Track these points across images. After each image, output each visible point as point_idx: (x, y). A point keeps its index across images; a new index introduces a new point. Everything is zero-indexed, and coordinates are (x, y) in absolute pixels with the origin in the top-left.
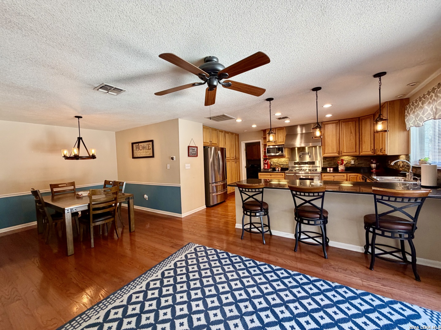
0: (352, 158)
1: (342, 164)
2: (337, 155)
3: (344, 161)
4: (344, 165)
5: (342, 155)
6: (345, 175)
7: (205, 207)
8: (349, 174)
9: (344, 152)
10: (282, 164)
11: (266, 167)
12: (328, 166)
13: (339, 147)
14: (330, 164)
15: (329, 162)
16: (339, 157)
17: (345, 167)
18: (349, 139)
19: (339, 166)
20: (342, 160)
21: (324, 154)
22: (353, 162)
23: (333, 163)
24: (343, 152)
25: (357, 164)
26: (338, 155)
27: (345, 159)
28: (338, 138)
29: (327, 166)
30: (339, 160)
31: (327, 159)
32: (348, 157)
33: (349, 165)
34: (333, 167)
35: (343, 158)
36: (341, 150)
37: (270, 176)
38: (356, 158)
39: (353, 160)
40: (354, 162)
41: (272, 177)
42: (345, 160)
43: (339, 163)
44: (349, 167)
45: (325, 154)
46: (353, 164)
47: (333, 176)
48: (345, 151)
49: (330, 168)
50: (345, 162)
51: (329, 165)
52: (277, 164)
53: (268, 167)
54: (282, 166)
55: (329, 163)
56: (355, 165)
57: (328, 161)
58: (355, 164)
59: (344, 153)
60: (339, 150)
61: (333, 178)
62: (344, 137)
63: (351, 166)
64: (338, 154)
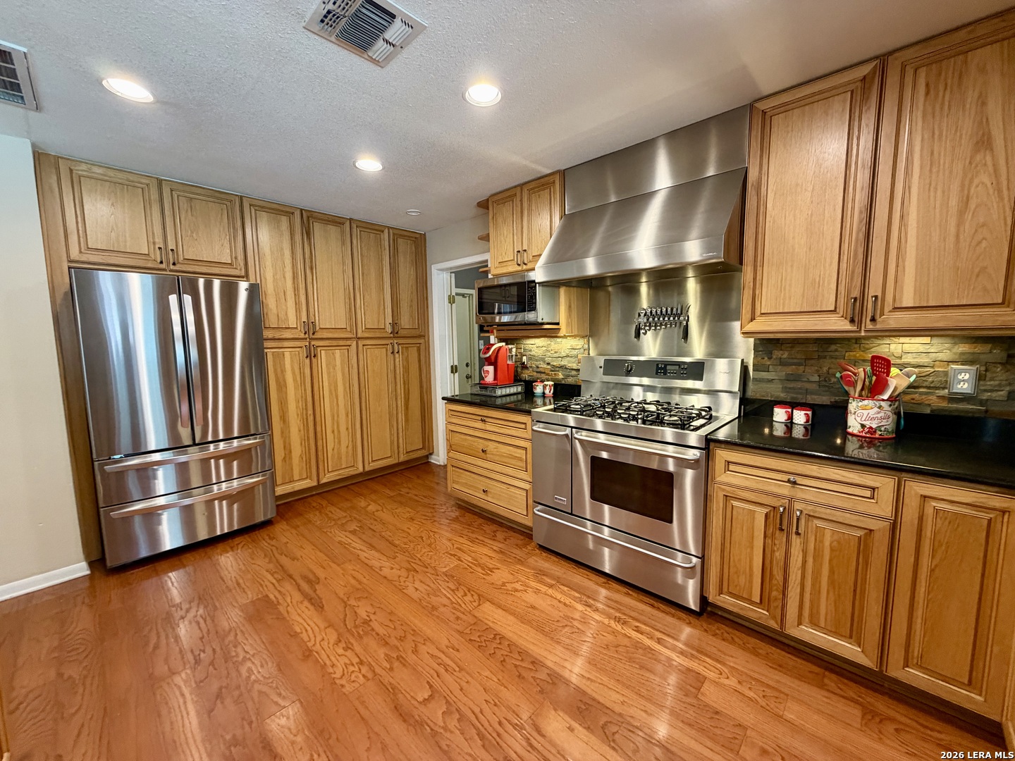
0: (963, 348)
1: (874, 389)
2: (838, 324)
3: (894, 371)
4: (892, 399)
5: (879, 326)
6: (885, 483)
7: (80, 569)
8: (917, 488)
9: (896, 309)
10: (562, 367)
11: (490, 378)
12: (782, 396)
13: (859, 270)
14: (799, 385)
15: (790, 370)
16: (858, 340)
17: (898, 414)
18: (954, 202)
19: (853, 406)
20: (882, 365)
21: (753, 319)
22: (964, 382)
23: (816, 378)
24: (888, 306)
25: (1002, 394)
26: (845, 326)
27: (908, 359)
28: (861, 198)
29: (775, 391)
30: (855, 363)
31: (777, 354)
32: (927, 340)
33: (933, 402)
34: (811, 399)
35: (893, 348)
36: (874, 289)
37: (479, 425)
38: (998, 354)
39: (971, 363)
40: (980, 378)
41: (488, 427)
42: (901, 367)
43: (854, 384)
44: (928, 411)
45: (759, 319)
46: (965, 398)
47: (785, 477)
48: (908, 301)
49: (794, 405)
50: (897, 381)
51: (785, 389)
52: (543, 366)
53: (495, 378)
54: (561, 376)
55: (790, 378)
56: (982, 403)
57: (782, 363)
58: (986, 396)
59: (899, 315)
60: (856, 293)
61: (785, 490)
62: (907, 188)
63: (944, 404)
64: (852, 321)
